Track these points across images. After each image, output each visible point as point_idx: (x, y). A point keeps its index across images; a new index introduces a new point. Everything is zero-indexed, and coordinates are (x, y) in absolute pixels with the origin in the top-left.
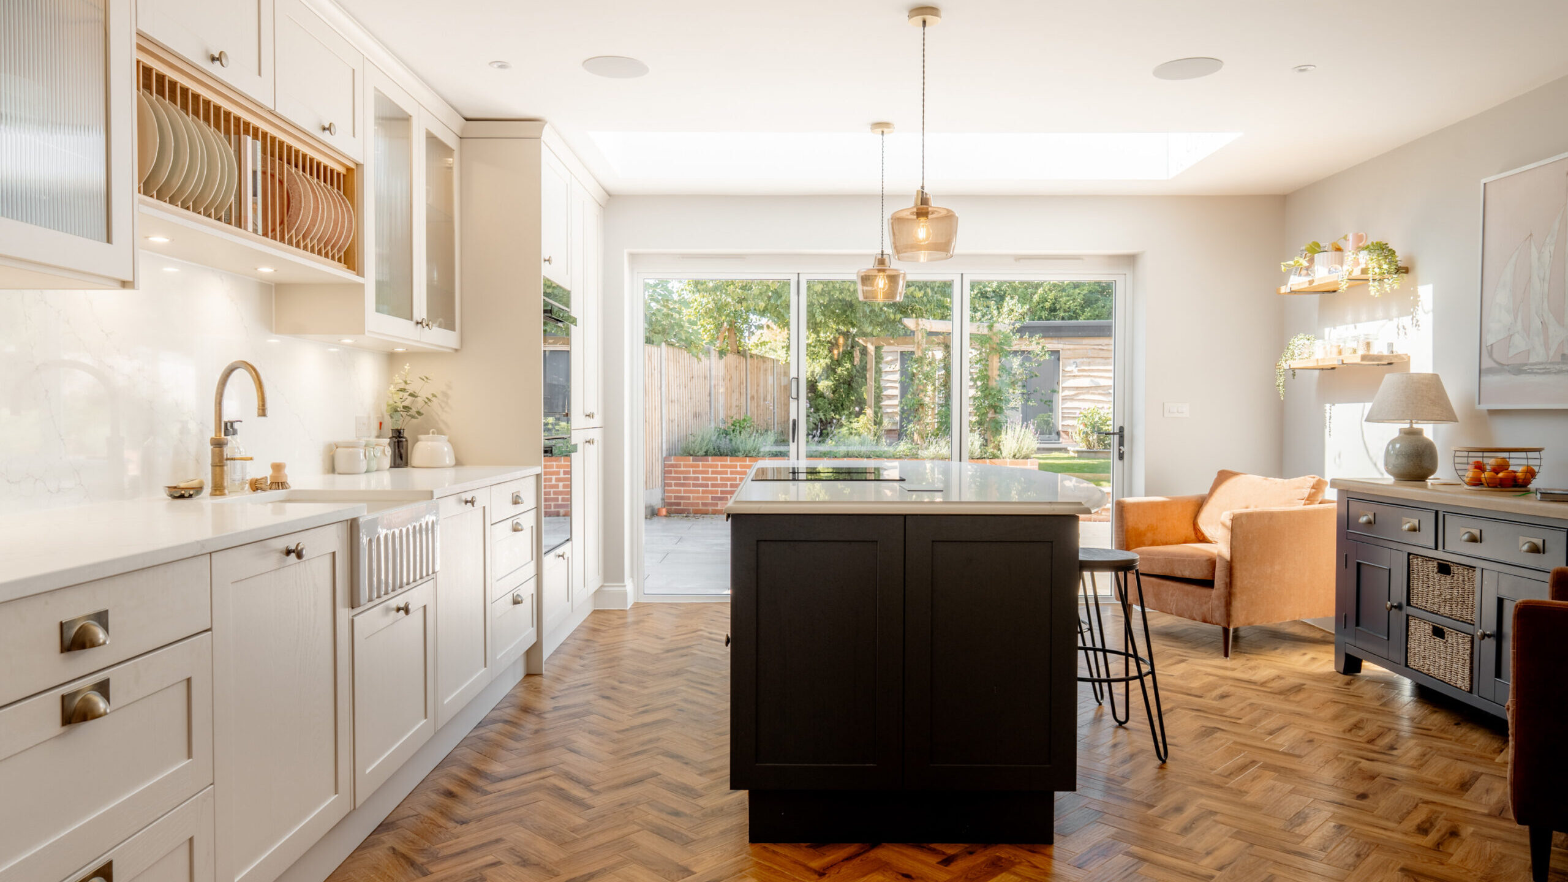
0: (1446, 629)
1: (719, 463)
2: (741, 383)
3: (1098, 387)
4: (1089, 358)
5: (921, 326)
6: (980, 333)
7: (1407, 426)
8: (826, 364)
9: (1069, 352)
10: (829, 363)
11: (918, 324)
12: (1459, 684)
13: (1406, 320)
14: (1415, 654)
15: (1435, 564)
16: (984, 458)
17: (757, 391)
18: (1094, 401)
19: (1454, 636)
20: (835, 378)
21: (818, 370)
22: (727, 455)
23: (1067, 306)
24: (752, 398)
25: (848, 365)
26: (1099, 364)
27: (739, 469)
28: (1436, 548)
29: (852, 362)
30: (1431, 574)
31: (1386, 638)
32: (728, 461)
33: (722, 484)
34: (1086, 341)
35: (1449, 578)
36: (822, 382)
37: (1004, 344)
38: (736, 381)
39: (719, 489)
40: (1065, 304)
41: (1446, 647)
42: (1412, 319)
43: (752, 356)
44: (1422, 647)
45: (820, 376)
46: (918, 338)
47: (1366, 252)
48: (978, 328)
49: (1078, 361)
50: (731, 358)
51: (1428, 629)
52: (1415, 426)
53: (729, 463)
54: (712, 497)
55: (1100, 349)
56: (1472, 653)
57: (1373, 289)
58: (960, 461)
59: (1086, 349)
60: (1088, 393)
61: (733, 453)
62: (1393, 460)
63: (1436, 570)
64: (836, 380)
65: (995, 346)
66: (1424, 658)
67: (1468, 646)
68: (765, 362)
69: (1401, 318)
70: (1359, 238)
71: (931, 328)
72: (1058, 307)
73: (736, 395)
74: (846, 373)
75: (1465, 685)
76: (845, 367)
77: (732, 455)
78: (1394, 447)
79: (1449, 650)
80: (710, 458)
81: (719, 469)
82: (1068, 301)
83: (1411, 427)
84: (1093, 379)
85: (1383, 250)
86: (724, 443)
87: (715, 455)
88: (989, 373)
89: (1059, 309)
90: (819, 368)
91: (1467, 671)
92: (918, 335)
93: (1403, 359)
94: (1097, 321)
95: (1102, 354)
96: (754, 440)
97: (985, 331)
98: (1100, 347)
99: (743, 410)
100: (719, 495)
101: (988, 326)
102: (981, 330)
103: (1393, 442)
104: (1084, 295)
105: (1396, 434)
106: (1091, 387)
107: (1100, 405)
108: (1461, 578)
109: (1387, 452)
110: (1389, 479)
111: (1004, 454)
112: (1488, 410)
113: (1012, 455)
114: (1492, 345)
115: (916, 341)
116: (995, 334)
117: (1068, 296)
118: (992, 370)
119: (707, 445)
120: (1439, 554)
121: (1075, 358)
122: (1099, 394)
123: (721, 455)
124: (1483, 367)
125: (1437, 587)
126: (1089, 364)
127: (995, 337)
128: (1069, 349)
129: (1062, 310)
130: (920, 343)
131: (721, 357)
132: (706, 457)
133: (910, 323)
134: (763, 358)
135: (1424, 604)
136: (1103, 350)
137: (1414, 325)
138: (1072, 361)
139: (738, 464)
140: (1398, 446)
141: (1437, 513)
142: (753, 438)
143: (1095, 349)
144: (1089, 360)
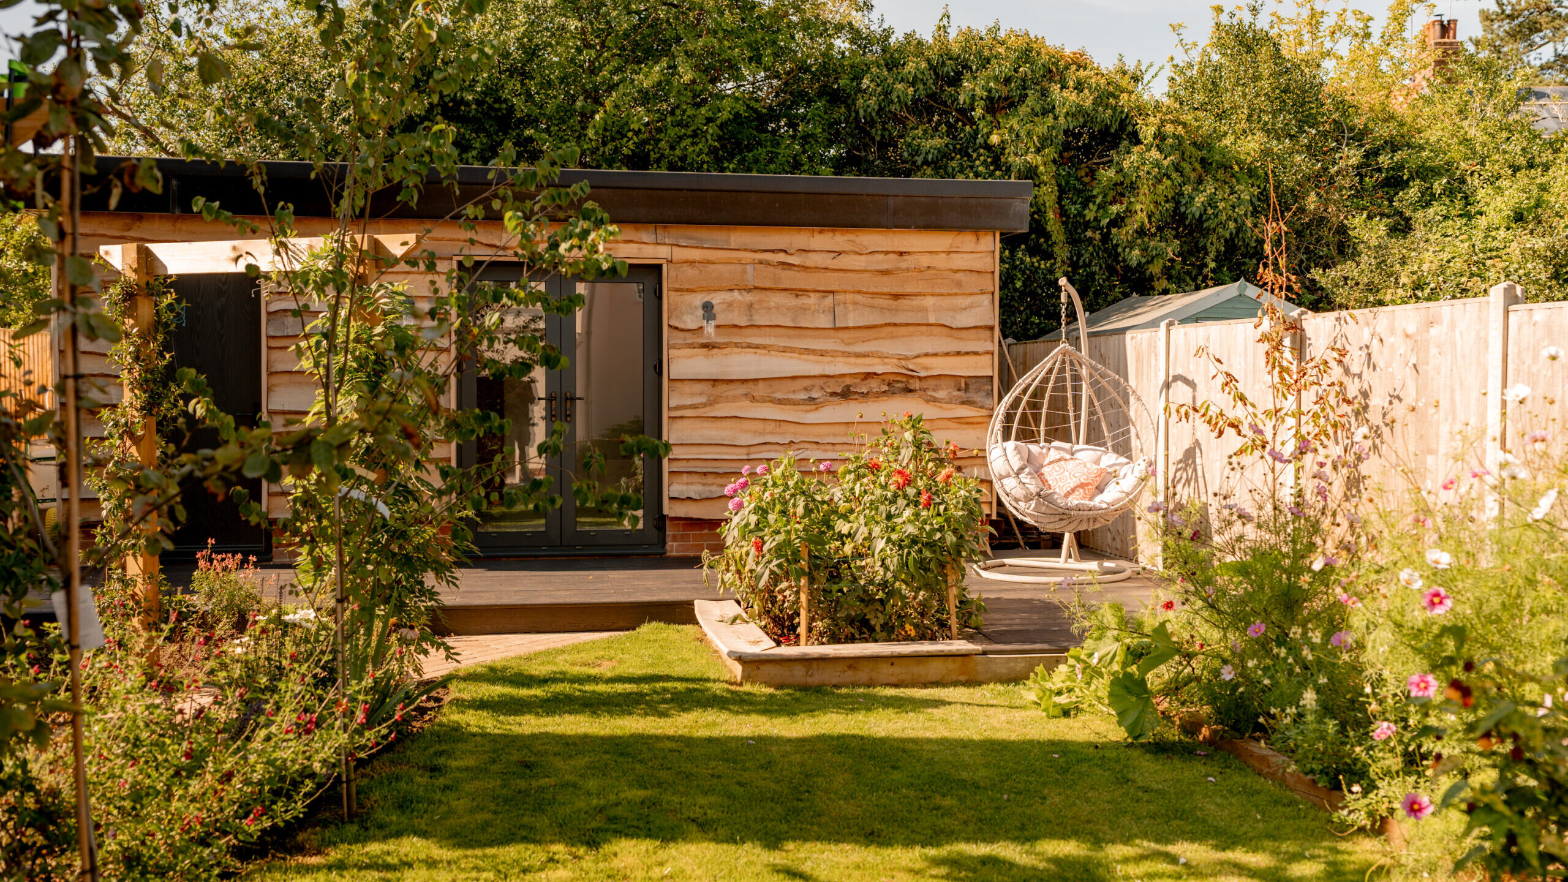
4: (749, 290)
9: (689, 272)
23: (678, 152)
34: (740, 237)
40: (672, 148)
49: (717, 299)
55: (781, 264)
59: (739, 262)
60: (743, 398)
82: (681, 138)
84: (761, 354)
95: (790, 278)
98: (782, 257)
104: (722, 127)
106: (759, 380)
117: (680, 124)
121: (710, 290)
126: (748, 309)
128: (691, 263)
129: (664, 163)
136: (789, 266)
138: (698, 299)
143: (768, 264)
144: (749, 297)
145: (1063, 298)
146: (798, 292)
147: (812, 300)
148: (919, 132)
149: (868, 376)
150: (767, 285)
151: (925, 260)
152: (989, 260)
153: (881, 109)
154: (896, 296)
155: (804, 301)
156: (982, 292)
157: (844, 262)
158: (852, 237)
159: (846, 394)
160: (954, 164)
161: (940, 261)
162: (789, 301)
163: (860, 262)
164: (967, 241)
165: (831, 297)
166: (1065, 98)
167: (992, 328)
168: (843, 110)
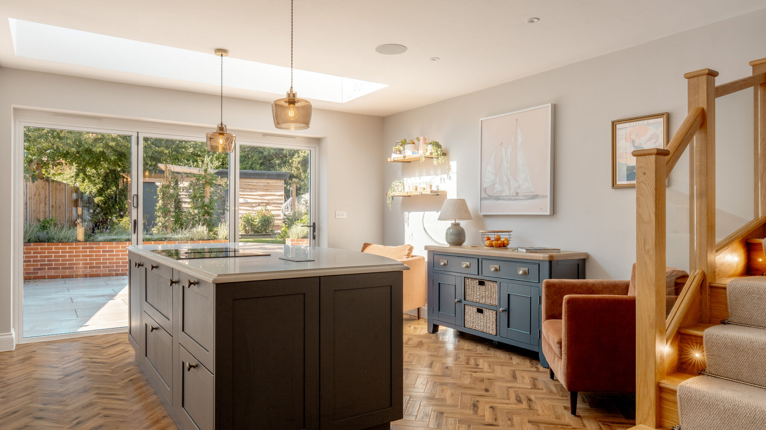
0: (483, 309)
1: (39, 247)
2: (46, 197)
3: (247, 203)
5: (169, 168)
6: (200, 173)
7: (454, 222)
8: (100, 187)
10: (102, 187)
11: (166, 167)
12: (491, 332)
13: (445, 176)
14: (468, 321)
15: (477, 281)
16: (210, 239)
17: (56, 202)
18: (245, 210)
19: (488, 312)
20: (105, 195)
21: (94, 190)
22: (45, 242)
24: (53, 206)
25: (114, 188)
26: (248, 192)
27: (54, 250)
28: (478, 275)
29: (117, 187)
30: (475, 286)
31: (454, 316)
32: (46, 245)
33: (42, 260)
35: (484, 287)
36: (97, 197)
37: (213, 180)
38: (42, 197)
39: (39, 263)
41: (484, 317)
42: (448, 176)
43: (53, 181)
44: (472, 318)
45: (96, 195)
46: (167, 175)
47: (431, 145)
48: (199, 171)
50: (39, 182)
51: (475, 310)
52: (457, 222)
53: (46, 246)
54: (33, 268)
55: (248, 184)
56: (496, 319)
57: (435, 161)
58: (235, 242)
60: (242, 206)
61: (49, 240)
62: (449, 237)
63: (478, 284)
64: (106, 197)
65: (208, 181)
66: (473, 323)
67: (494, 316)
68: (60, 185)
69: (442, 175)
70: (425, 139)
71: (174, 169)
72: (225, 163)
73: (42, 205)
74: (112, 193)
75: (494, 333)
76: (112, 189)
77: (48, 242)
78: (449, 232)
79: (485, 318)
80: (32, 244)
81: (39, 251)
83: (456, 222)
84: (245, 199)
85: (437, 145)
86: (42, 235)
87: (36, 242)
88: (205, 195)
89: (225, 164)
90: (95, 190)
91: (494, 326)
92: (166, 173)
93: (445, 193)
94: (244, 170)
95: (250, 187)
96: (65, 232)
97: (203, 173)
98: (248, 183)
99: (47, 214)
100: (39, 267)
101: (204, 170)
102: (201, 171)
103: (449, 229)
105: (450, 225)
106: (244, 203)
107: (251, 212)
108: (490, 287)
109: (447, 234)
110: (448, 245)
111: (220, 237)
112: (483, 215)
113: (225, 238)
114: (486, 188)
115: (165, 176)
116: (208, 174)
118: (207, 193)
119: (29, 236)
120: (480, 277)
122: (248, 206)
123: (40, 242)
124: (482, 197)
125: (478, 291)
126: (243, 191)
127: (208, 176)
130: (168, 177)
131: (33, 182)
132: (29, 244)
133: (161, 166)
134: (60, 183)
135: (472, 299)
136: (250, 185)
137: (449, 178)
139: (53, 247)
140: (451, 231)
141: (478, 259)
142: (64, 231)
143: (246, 184)
144: (243, 190)
145: (291, 190)
146: (251, 189)
147: (253, 190)
148: (275, 159)
149: (262, 203)
150: (246, 187)
151: (272, 184)
152: (282, 184)
153: (268, 154)
154: (267, 190)
155: (252, 190)
156: (281, 189)
157: (258, 184)
158: (260, 180)
159: (259, 205)
160: (282, 165)
161: (274, 184)
162: (250, 190)
163: (261, 184)
164: (279, 181)
165: (256, 190)
166: (302, 154)
167: (283, 195)
168: (261, 155)
